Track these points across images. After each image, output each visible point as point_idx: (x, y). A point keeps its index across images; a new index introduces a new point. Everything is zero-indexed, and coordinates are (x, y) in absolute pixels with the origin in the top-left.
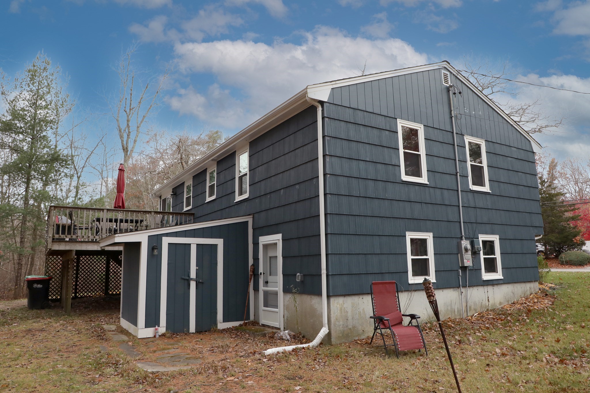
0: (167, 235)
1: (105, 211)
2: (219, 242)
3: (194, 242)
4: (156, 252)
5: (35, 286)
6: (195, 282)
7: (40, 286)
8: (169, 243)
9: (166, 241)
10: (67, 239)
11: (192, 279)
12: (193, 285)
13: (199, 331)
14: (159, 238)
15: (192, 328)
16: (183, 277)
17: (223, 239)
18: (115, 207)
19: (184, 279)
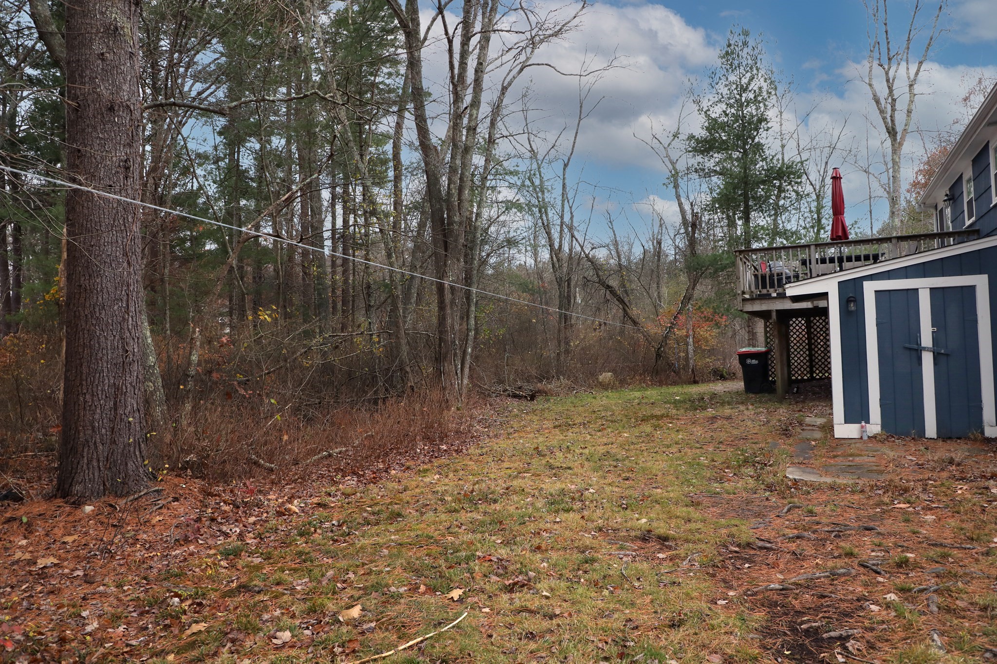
0: (871, 277)
1: (813, 248)
2: (981, 282)
3: (924, 285)
4: (852, 307)
5: (749, 361)
6: (932, 354)
7: (754, 362)
8: (876, 291)
9: (870, 289)
10: (774, 295)
11: (925, 349)
12: (928, 360)
13: (945, 434)
14: (857, 283)
15: (931, 428)
16: (907, 345)
17: (986, 276)
18: (832, 239)
19: (910, 349)
